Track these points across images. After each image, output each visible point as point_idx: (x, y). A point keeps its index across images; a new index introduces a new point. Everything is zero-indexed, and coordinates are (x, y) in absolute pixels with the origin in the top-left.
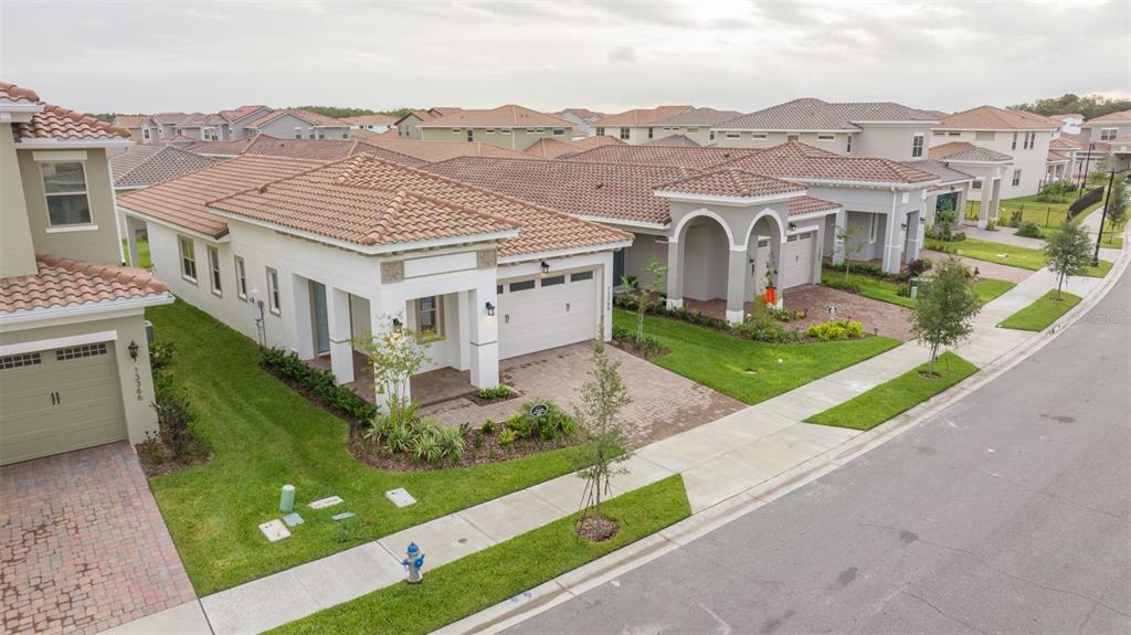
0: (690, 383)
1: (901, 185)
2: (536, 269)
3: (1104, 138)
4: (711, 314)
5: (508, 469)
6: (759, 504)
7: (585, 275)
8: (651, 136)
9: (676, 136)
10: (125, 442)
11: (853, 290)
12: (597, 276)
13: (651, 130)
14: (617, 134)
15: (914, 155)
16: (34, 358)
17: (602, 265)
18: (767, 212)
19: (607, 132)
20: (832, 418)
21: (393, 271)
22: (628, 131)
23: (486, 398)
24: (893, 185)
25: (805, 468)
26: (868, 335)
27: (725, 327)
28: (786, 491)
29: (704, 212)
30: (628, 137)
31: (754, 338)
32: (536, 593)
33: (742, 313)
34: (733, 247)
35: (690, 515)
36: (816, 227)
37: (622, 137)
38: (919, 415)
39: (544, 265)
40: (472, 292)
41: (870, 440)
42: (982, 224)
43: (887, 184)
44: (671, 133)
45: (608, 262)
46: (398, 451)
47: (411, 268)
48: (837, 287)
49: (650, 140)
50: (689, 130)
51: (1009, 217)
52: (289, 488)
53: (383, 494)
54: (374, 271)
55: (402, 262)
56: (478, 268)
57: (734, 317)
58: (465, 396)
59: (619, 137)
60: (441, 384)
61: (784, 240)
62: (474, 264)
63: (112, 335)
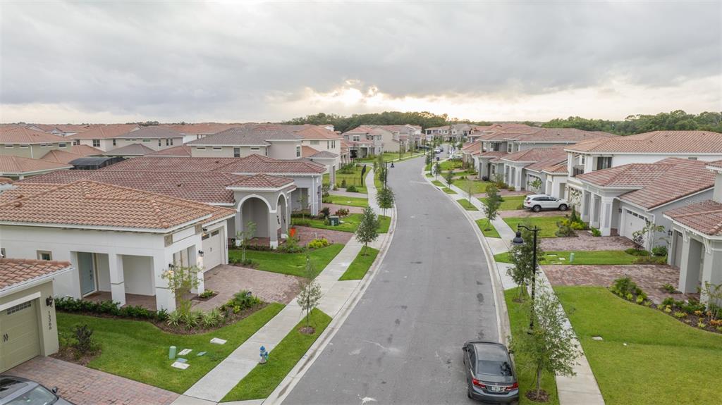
0: (284, 275)
1: (316, 174)
3: (355, 140)
4: (265, 245)
5: (250, 321)
6: (350, 311)
7: (215, 233)
8: (114, 144)
9: (135, 144)
10: (40, 356)
11: (307, 225)
12: (221, 232)
13: (114, 140)
14: (91, 144)
15: (297, 156)
17: (223, 227)
18: (282, 193)
19: (82, 143)
20: (346, 278)
21: (169, 240)
22: (98, 141)
23: (204, 298)
24: (313, 174)
25: (354, 296)
26: (330, 244)
28: (354, 305)
29: (254, 196)
30: (99, 145)
31: (289, 252)
33: (277, 242)
34: (271, 211)
35: (332, 319)
37: (95, 145)
40: (194, 246)
41: (368, 280)
42: (332, 187)
43: (309, 174)
44: (131, 142)
45: (225, 224)
46: (194, 325)
47: (175, 238)
49: (115, 147)
50: (144, 141)
51: (340, 183)
52: (173, 347)
53: (209, 342)
54: (162, 241)
55: (172, 236)
56: (196, 234)
57: (274, 244)
58: (195, 299)
59: (92, 146)
61: (287, 205)
62: (194, 233)
63: (38, 295)
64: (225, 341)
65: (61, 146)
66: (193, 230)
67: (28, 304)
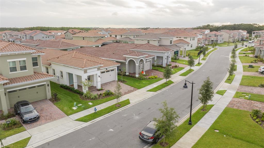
0: (130, 87)
2: (105, 70)
3: (209, 37)
4: (133, 75)
5: (105, 99)
6: (139, 102)
7: (113, 70)
8: (121, 37)
9: (127, 37)
10: (46, 99)
11: (157, 70)
12: (115, 70)
13: (121, 35)
14: (114, 36)
15: (170, 44)
16: (34, 87)
17: (115, 69)
18: (142, 58)
19: (112, 36)
20: (150, 91)
21: (85, 72)
22: (117, 36)
23: (99, 90)
24: (164, 52)
25: (146, 97)
26: (158, 78)
27: (135, 77)
28: (143, 100)
29: (131, 59)
30: (117, 37)
31: (140, 79)
32: (111, 113)
33: (138, 75)
34: (136, 65)
35: (130, 103)
36: (151, 60)
37: (115, 37)
38: (163, 89)
39: (106, 69)
40: (96, 74)
41: (155, 93)
42: (183, 56)
44: (126, 36)
45: (116, 68)
46: (88, 98)
47: (88, 71)
48: (155, 70)
49: (121, 38)
50: (129, 36)
51: (188, 54)
52: (75, 103)
53: (88, 103)
54: (83, 72)
55: (87, 70)
57: (137, 76)
58: (96, 90)
60: (92, 88)
61: (145, 63)
62: (97, 70)
63: (45, 83)
64: (92, 104)
65: (102, 37)
66: (96, 69)
67: (43, 85)
